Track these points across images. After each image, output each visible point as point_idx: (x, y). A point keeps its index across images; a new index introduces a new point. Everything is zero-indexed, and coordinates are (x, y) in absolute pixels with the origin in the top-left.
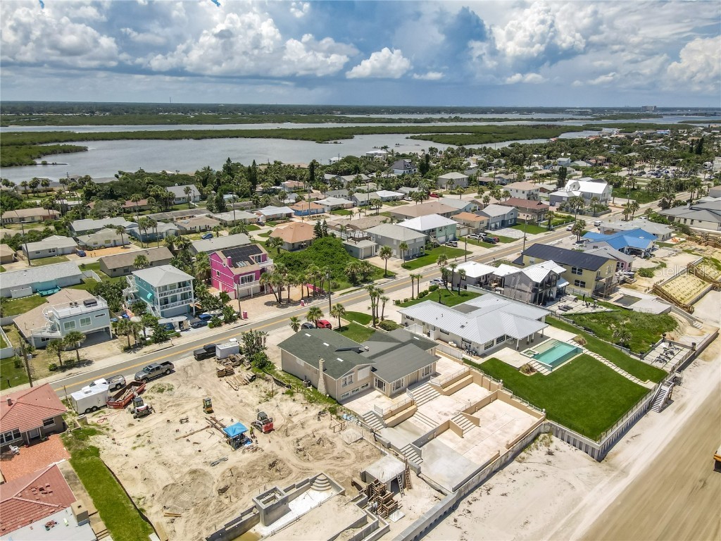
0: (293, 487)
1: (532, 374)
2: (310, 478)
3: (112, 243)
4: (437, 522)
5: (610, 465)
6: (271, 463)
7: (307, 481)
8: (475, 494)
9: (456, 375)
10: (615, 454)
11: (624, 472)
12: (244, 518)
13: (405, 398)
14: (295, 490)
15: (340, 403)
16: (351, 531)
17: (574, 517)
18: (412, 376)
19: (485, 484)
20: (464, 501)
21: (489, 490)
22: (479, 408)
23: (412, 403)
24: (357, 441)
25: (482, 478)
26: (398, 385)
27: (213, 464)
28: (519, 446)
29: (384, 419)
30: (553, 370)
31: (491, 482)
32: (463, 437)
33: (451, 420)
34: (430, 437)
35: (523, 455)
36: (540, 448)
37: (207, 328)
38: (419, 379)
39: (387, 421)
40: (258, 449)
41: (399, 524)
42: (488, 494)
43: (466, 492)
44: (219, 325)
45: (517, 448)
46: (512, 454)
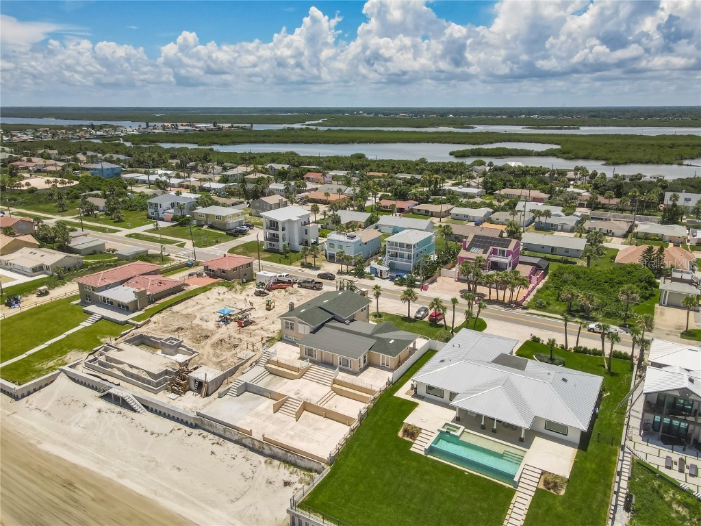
0: (186, 347)
1: (406, 438)
2: (194, 350)
6: (208, 335)
7: (191, 350)
8: (211, 436)
9: (364, 386)
14: (185, 350)
15: (280, 339)
16: (145, 373)
18: (327, 354)
19: (226, 441)
20: (202, 431)
21: (218, 444)
22: (327, 416)
23: (298, 370)
24: (239, 358)
25: (228, 435)
26: (310, 353)
27: (202, 319)
28: (281, 453)
29: (269, 362)
30: (429, 456)
31: (230, 444)
32: (274, 413)
33: (289, 397)
34: (265, 394)
35: (276, 462)
36: (295, 476)
37: (393, 283)
38: (335, 363)
39: (269, 365)
40: (219, 327)
41: (164, 398)
42: (213, 444)
43: (210, 429)
44: (401, 285)
45: (278, 452)
46: (271, 452)
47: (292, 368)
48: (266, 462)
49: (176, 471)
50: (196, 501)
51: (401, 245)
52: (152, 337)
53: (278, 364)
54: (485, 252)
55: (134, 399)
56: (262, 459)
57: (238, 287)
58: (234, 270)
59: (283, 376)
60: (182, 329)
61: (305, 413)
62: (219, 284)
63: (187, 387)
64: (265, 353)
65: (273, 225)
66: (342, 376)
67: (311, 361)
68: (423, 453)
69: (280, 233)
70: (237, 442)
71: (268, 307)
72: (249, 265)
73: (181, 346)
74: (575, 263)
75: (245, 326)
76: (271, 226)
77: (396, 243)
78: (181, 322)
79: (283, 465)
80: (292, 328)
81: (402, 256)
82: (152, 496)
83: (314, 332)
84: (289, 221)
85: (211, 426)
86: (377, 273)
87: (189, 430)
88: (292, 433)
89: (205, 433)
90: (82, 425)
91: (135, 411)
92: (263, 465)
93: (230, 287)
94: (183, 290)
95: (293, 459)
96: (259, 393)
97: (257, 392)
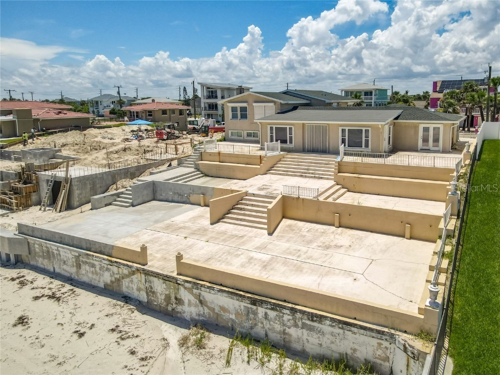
15: (224, 141)
18: (315, 132)
21: (52, 297)
22: (345, 221)
23: (261, 161)
26: (280, 136)
29: (203, 157)
31: (85, 297)
32: (212, 224)
33: (246, 194)
34: (193, 198)
35: (218, 343)
38: (331, 144)
45: (223, 308)
46: (201, 309)
48: (183, 342)
53: (220, 157)
56: (173, 333)
59: (228, 175)
61: (286, 222)
63: (34, 197)
69: (219, 101)
70: (110, 291)
77: (352, 93)
79: (241, 351)
80: (244, 116)
85: (49, 255)
88: (265, 257)
92: (174, 353)
95: (278, 327)
96: (179, 199)
97: (176, 198)
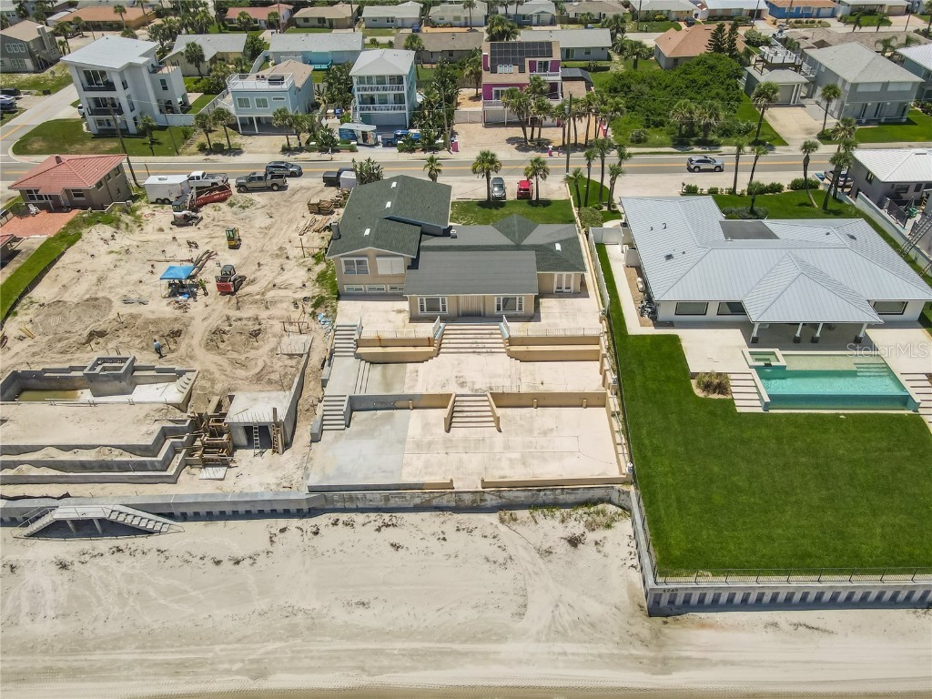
0: (152, 368)
1: (715, 396)
2: (177, 368)
3: (463, 20)
4: (261, 515)
5: (657, 634)
6: (176, 330)
7: (172, 370)
8: (359, 518)
9: (561, 333)
10: (703, 626)
11: (665, 665)
12: (73, 374)
13: (426, 330)
14: (153, 373)
15: (339, 297)
16: (117, 452)
17: (443, 653)
18: (470, 300)
19: (398, 515)
20: (334, 516)
21: (388, 526)
22: (541, 403)
23: (429, 342)
24: (291, 356)
25: (393, 503)
26: (433, 305)
27: (126, 302)
28: (521, 495)
29: (359, 343)
30: (771, 411)
32: (449, 431)
33: (457, 396)
34: (397, 405)
35: (523, 514)
36: (572, 523)
37: (395, 150)
38: (488, 312)
39: (360, 350)
40: (184, 307)
41: (198, 484)
42: (379, 530)
43: (348, 505)
44: (412, 151)
45: (517, 497)
46: (500, 501)
47: (416, 343)
48: (502, 521)
49: (361, 610)
50: (457, 647)
51: (381, 80)
52: (45, 371)
53: (380, 342)
54: (522, 70)
55: (131, 511)
56: (491, 518)
57: (126, 218)
58: (99, 184)
59: (401, 360)
60: (102, 334)
62: (89, 222)
63: (231, 445)
64: (335, 331)
65: (94, 79)
66: (516, 329)
67: (444, 319)
68: (760, 410)
69: (120, 95)
70: (417, 509)
71: (233, 243)
72: (119, 169)
73: (135, 369)
74: (608, 69)
75: (236, 290)
76: (90, 82)
77: (370, 78)
78: (87, 320)
79: (538, 514)
80: (363, 269)
81: (384, 101)
82: (364, 680)
83: (414, 265)
84: (131, 66)
86: (355, 138)
87: (308, 524)
88: (516, 455)
89: (344, 517)
90: (51, 613)
91: (150, 533)
93: (115, 222)
94: (16, 253)
95: (552, 497)
96: (383, 406)
97: (379, 406)
